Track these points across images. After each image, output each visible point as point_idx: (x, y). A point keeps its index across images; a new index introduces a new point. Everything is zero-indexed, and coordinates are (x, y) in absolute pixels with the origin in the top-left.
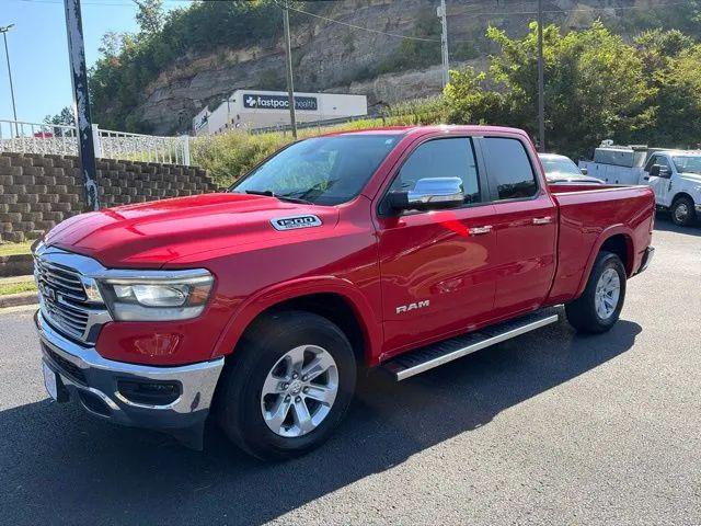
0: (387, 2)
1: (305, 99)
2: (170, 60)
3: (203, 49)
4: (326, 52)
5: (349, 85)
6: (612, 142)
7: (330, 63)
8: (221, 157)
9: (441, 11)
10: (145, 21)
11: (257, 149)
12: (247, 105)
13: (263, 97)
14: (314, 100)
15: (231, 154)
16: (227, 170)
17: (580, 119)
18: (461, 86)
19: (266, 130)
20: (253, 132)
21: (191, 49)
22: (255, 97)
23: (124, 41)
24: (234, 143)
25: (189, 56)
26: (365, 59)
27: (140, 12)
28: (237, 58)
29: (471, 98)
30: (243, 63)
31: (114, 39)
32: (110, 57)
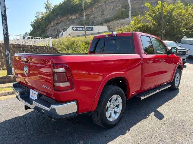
0: (113, 1)
1: (90, 28)
2: (54, 19)
3: (63, 15)
4: (96, 15)
5: (103, 24)
6: (186, 37)
7: (97, 18)
8: (64, 44)
9: (129, 1)
10: (47, 8)
11: (74, 42)
12: (73, 30)
13: (78, 28)
14: (93, 28)
15: (67, 43)
16: (65, 48)
17: (174, 31)
18: (136, 21)
19: (77, 36)
20: (74, 37)
21: (59, 16)
22: (76, 28)
23: (42, 14)
24: (68, 40)
25: (59, 17)
26: (107, 17)
27: (46, 6)
28: (72, 18)
29: (139, 25)
30: (73, 19)
31: (39, 14)
32: (38, 18)
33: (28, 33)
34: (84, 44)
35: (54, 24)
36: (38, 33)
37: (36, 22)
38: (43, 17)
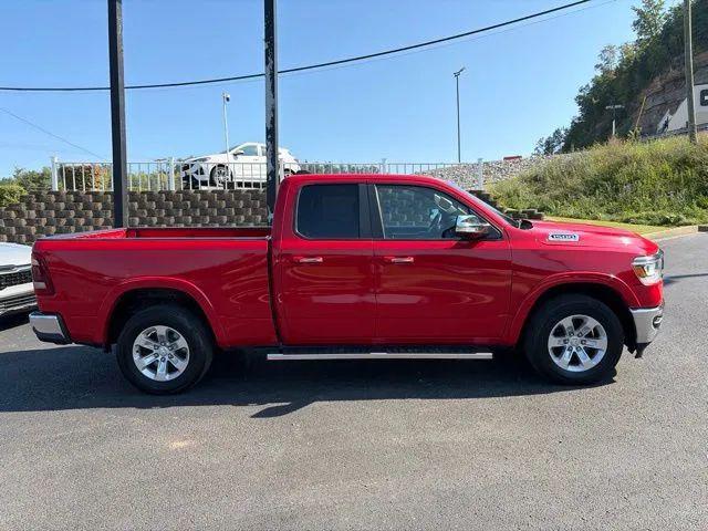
2: (666, 63)
10: (642, 26)
23: (624, 52)
27: (638, 18)
31: (613, 52)
32: (606, 72)
34: (666, 167)
35: (667, 83)
37: (598, 83)
38: (625, 62)
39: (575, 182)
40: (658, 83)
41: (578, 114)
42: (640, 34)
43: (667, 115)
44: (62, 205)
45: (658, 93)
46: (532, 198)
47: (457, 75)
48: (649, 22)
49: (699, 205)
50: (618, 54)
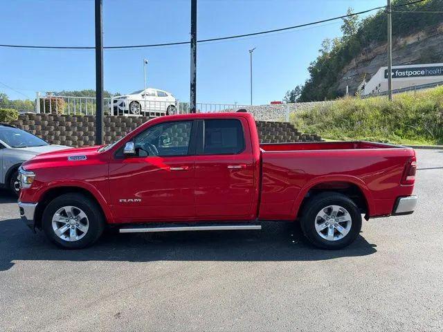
2: (359, 51)
10: (346, 29)
23: (335, 43)
25: (371, 46)
28: (405, 42)
30: (409, 45)
31: (328, 43)
32: (325, 54)
33: (301, 88)
34: (378, 113)
35: (359, 63)
36: (320, 85)
37: (320, 61)
38: (336, 49)
39: (329, 119)
40: (354, 63)
41: (309, 78)
42: (345, 33)
43: (364, 82)
44: (46, 122)
45: (354, 68)
46: (307, 127)
47: (251, 52)
48: (350, 27)
49: (396, 134)
50: (332, 44)
